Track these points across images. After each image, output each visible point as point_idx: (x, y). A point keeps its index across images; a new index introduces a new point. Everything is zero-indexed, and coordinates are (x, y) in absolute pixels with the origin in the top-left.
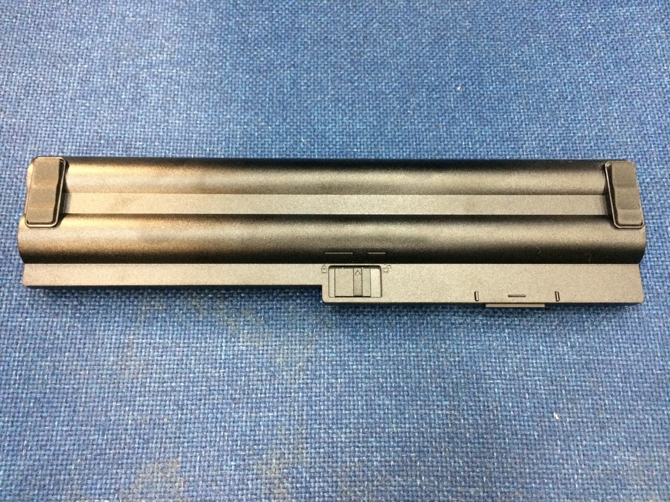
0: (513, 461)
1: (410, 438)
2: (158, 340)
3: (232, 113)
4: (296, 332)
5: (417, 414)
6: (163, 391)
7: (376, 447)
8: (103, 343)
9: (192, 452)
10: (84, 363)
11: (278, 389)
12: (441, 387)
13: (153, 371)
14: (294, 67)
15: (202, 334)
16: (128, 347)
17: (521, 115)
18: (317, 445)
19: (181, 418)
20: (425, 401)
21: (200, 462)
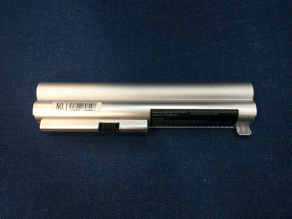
0: (188, 197)
1: (152, 188)
2: (62, 153)
3: (89, 65)
4: (112, 150)
5: (155, 179)
6: (63, 172)
7: (140, 191)
8: (42, 154)
9: (74, 193)
10: (35, 162)
11: (105, 170)
12: (164, 170)
13: (60, 164)
14: (113, 46)
15: (78, 150)
16: (51, 155)
17: (199, 65)
18: (119, 191)
19: (70, 181)
20: (158, 175)
21: (77, 197)
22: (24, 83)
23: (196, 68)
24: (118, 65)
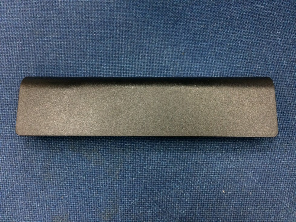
0: (205, 210)
1: (163, 202)
2: (58, 164)
3: (86, 61)
4: (115, 158)
5: (166, 192)
6: (61, 186)
7: (149, 206)
8: (36, 167)
9: (73, 211)
10: (28, 175)
11: (108, 183)
12: (176, 180)
13: (57, 177)
15: (76, 161)
16: (46, 168)
17: (212, 57)
18: (125, 206)
19: (69, 197)
20: (169, 186)
21: (77, 215)
22: (12, 83)
23: (210, 60)
24: (119, 60)
